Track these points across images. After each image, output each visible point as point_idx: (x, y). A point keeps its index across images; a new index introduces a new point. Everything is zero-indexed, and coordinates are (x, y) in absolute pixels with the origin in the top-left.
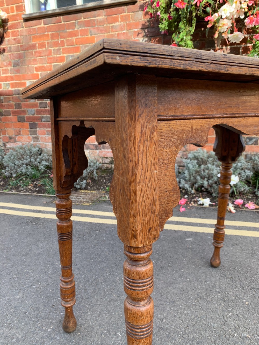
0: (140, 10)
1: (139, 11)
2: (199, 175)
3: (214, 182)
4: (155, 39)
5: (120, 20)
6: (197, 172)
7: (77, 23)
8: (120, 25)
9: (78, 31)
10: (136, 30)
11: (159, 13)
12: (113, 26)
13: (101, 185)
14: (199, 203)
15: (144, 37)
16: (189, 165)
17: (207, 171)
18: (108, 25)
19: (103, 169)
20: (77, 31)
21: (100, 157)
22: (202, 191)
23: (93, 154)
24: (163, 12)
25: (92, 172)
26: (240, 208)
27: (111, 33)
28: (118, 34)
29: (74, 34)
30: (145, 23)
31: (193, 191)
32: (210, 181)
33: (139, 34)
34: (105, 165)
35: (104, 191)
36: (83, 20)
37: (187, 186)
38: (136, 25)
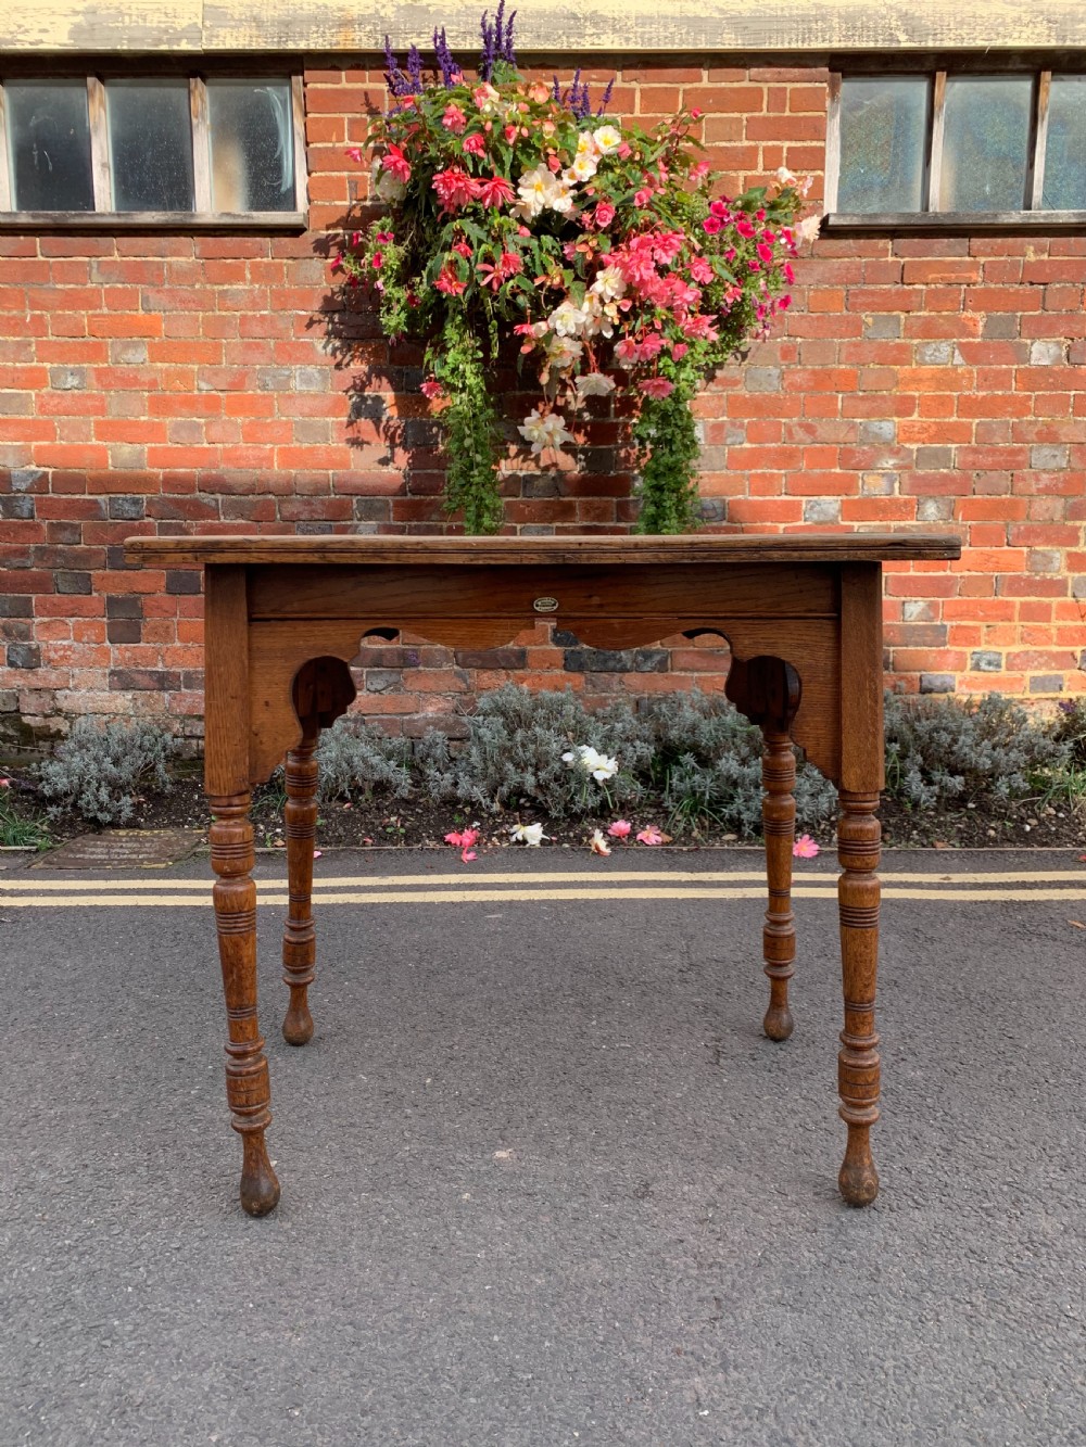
0: (317, 254)
1: (312, 258)
2: (511, 759)
3: (552, 777)
4: (366, 347)
5: (248, 276)
6: (504, 750)
7: (95, 265)
8: (251, 291)
9: (99, 291)
10: (303, 313)
11: (379, 283)
12: (226, 291)
13: (186, 811)
14: (513, 839)
15: (328, 333)
16: (482, 731)
17: (532, 747)
18: (208, 287)
19: (184, 756)
20: (96, 291)
21: (177, 717)
22: (520, 808)
23: (150, 706)
24: (393, 280)
25: (150, 768)
26: (623, 843)
27: (218, 313)
28: (244, 318)
29: (89, 302)
30: (333, 293)
31: (496, 807)
32: (542, 775)
33: (311, 323)
34: (194, 742)
35: (200, 828)
36: (116, 257)
37: (478, 793)
38: (304, 299)
